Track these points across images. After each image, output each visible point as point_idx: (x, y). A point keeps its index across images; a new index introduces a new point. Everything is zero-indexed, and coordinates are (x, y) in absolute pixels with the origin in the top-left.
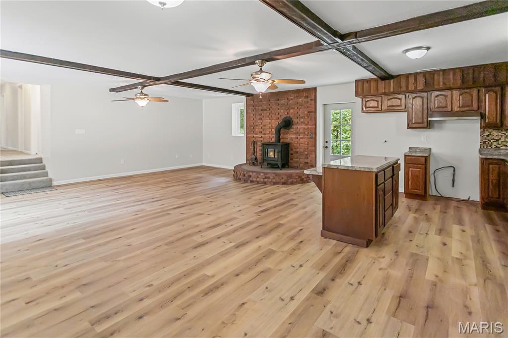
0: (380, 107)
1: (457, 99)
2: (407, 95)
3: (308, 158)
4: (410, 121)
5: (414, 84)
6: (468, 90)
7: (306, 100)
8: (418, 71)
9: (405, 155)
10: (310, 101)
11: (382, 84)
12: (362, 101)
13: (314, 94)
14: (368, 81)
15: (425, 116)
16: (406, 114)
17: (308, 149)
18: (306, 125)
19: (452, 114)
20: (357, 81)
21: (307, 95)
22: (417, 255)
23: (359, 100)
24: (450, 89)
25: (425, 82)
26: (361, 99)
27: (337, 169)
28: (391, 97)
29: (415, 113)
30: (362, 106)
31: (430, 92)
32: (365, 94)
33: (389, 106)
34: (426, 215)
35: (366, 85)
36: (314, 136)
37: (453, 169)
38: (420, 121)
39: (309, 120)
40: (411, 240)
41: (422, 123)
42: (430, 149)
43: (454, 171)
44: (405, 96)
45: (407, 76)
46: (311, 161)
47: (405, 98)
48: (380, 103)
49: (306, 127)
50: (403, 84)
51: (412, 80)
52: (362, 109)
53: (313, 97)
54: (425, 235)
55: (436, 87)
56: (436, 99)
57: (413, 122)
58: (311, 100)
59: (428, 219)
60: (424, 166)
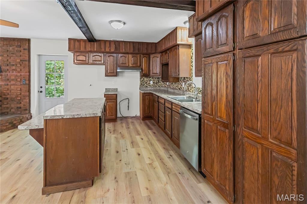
0: (87, 61)
1: (131, 59)
2: (105, 54)
3: (21, 103)
4: (107, 71)
5: (109, 47)
6: (136, 55)
7: (19, 49)
8: (112, 39)
9: (105, 94)
10: (22, 50)
11: (89, 45)
12: (74, 55)
13: (27, 45)
14: (79, 41)
15: (115, 68)
16: (104, 66)
17: (20, 94)
18: (19, 72)
19: (128, 68)
20: (70, 40)
21: (19, 44)
22: (128, 173)
23: (71, 55)
24: (128, 53)
25: (115, 48)
26: (73, 54)
27: (63, 119)
28: (95, 54)
29: (110, 66)
30: (74, 59)
31: (118, 54)
32: (76, 50)
33: (94, 61)
34: (120, 133)
35: (77, 43)
36: (27, 82)
37: (128, 100)
38: (112, 72)
39: (22, 68)
40: (121, 160)
41: (113, 73)
42: (117, 89)
43: (129, 100)
44: (104, 55)
45: (105, 41)
46: (24, 105)
47: (104, 56)
48: (87, 58)
49: (19, 74)
50: (103, 46)
51: (108, 44)
52: (74, 61)
53: (26, 47)
54: (126, 150)
55: (121, 51)
56: (121, 58)
57: (108, 72)
58: (24, 49)
59: (123, 137)
60: (115, 100)
